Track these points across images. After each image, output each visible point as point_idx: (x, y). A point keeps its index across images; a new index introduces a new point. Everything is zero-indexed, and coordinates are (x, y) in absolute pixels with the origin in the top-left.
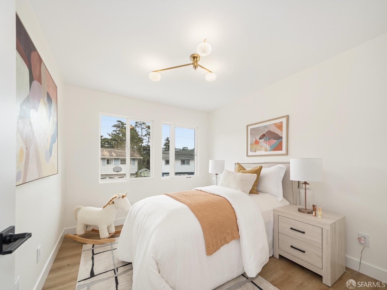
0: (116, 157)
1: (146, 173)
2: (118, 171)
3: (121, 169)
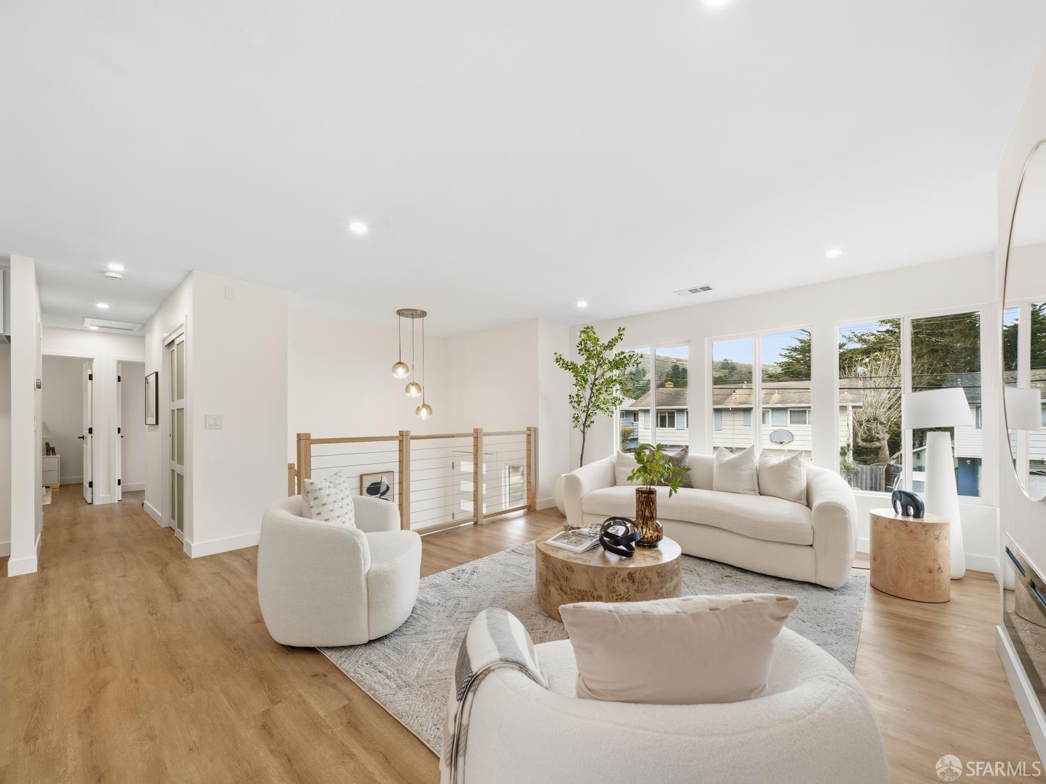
0: (778, 405)
2: (781, 443)
3: (792, 436)
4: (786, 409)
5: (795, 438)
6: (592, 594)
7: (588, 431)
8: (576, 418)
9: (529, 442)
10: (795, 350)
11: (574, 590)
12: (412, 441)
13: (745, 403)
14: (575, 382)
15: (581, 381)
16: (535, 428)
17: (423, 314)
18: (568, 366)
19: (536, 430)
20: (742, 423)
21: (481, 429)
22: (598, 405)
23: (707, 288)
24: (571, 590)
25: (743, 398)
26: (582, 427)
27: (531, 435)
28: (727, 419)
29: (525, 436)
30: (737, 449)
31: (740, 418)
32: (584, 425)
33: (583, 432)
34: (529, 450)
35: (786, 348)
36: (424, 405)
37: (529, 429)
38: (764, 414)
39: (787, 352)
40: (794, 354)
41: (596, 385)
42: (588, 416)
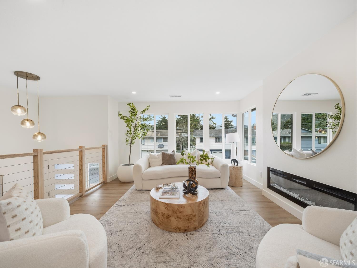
0: (160, 137)
1: (192, 150)
2: (161, 148)
3: (164, 145)
4: (161, 138)
5: (164, 146)
6: (192, 215)
7: (132, 146)
8: (127, 140)
9: (103, 152)
10: (160, 121)
11: (185, 216)
12: (45, 156)
13: (151, 136)
14: (127, 125)
15: (129, 125)
16: (106, 145)
17: (37, 78)
18: (124, 118)
19: (107, 146)
20: (150, 142)
21: (84, 146)
22: (137, 135)
23: (180, 96)
24: (183, 216)
25: (150, 134)
26: (130, 144)
27: (104, 148)
28: (146, 141)
29: (101, 150)
30: (149, 150)
31: (150, 141)
32: (131, 143)
33: (131, 146)
34: (104, 156)
35: (158, 120)
36: (39, 133)
37: (103, 146)
38: (156, 139)
39: (158, 121)
40: (159, 122)
41: (136, 127)
42: (132, 140)
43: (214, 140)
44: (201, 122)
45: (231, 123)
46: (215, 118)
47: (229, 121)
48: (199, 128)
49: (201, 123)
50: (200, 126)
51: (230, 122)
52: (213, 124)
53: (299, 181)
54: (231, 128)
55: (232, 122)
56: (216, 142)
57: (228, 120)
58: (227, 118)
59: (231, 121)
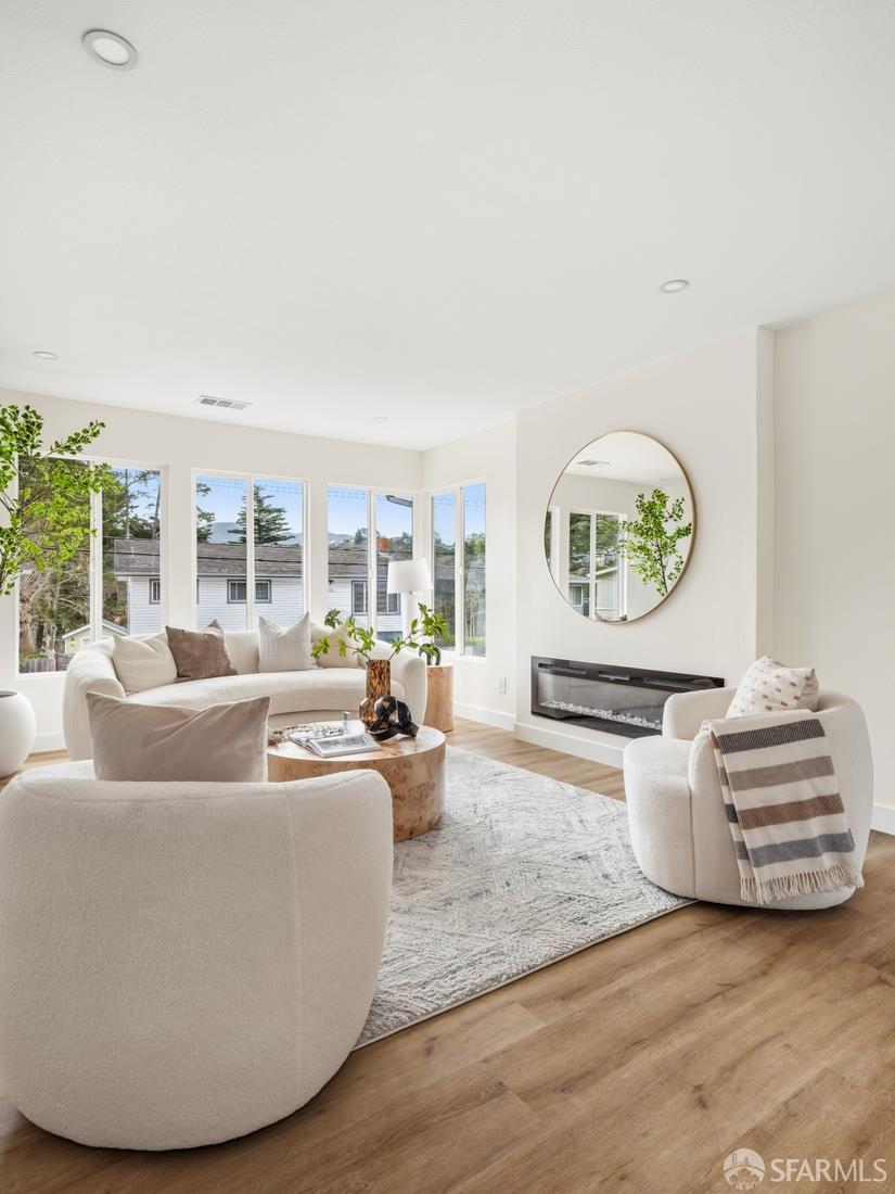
24: (409, 790)
43: (221, 590)
44: (133, 502)
45: (275, 519)
46: (208, 489)
47: (270, 512)
48: (124, 533)
49: (132, 507)
50: (131, 521)
51: (275, 514)
52: (200, 516)
53: (612, 678)
54: (275, 539)
55: (283, 515)
56: (228, 602)
57: (266, 503)
58: (262, 494)
59: (279, 511)
